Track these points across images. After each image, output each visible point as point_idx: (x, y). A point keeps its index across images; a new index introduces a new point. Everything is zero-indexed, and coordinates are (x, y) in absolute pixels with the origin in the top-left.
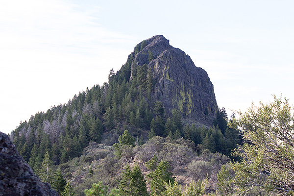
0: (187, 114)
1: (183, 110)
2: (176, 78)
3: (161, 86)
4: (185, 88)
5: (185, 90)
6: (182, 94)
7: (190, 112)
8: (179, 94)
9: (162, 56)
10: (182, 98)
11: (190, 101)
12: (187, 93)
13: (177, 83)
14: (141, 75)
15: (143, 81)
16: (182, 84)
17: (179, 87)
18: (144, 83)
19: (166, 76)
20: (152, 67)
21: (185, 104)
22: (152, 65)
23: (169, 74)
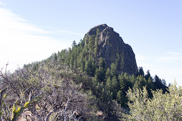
0: (120, 68)
1: (118, 65)
2: (114, 44)
3: (104, 49)
4: (119, 51)
5: (119, 53)
6: (118, 55)
7: (122, 67)
8: (116, 55)
9: (105, 30)
10: (117, 58)
11: (123, 60)
12: (121, 55)
13: (115, 48)
14: (91, 42)
15: (92, 45)
16: (118, 49)
17: (116, 50)
18: (93, 47)
19: (107, 43)
20: (99, 37)
21: (119, 62)
22: (98, 36)
23: (110, 41)
